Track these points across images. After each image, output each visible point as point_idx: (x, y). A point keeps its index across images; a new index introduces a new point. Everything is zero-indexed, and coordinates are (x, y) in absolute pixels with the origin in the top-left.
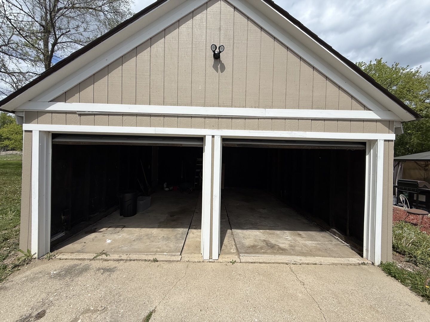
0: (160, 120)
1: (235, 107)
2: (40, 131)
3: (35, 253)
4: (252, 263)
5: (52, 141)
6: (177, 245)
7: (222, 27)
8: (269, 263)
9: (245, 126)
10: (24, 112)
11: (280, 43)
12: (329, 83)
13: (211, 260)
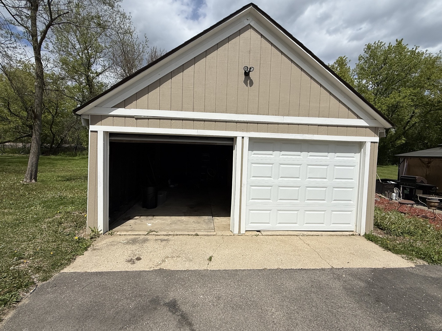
0: (201, 124)
1: (260, 114)
2: (103, 131)
3: (101, 230)
4: (271, 235)
5: (109, 139)
6: (209, 226)
7: (251, 50)
8: (284, 235)
9: (268, 130)
10: (90, 116)
11: (296, 64)
12: (332, 97)
13: (239, 234)
